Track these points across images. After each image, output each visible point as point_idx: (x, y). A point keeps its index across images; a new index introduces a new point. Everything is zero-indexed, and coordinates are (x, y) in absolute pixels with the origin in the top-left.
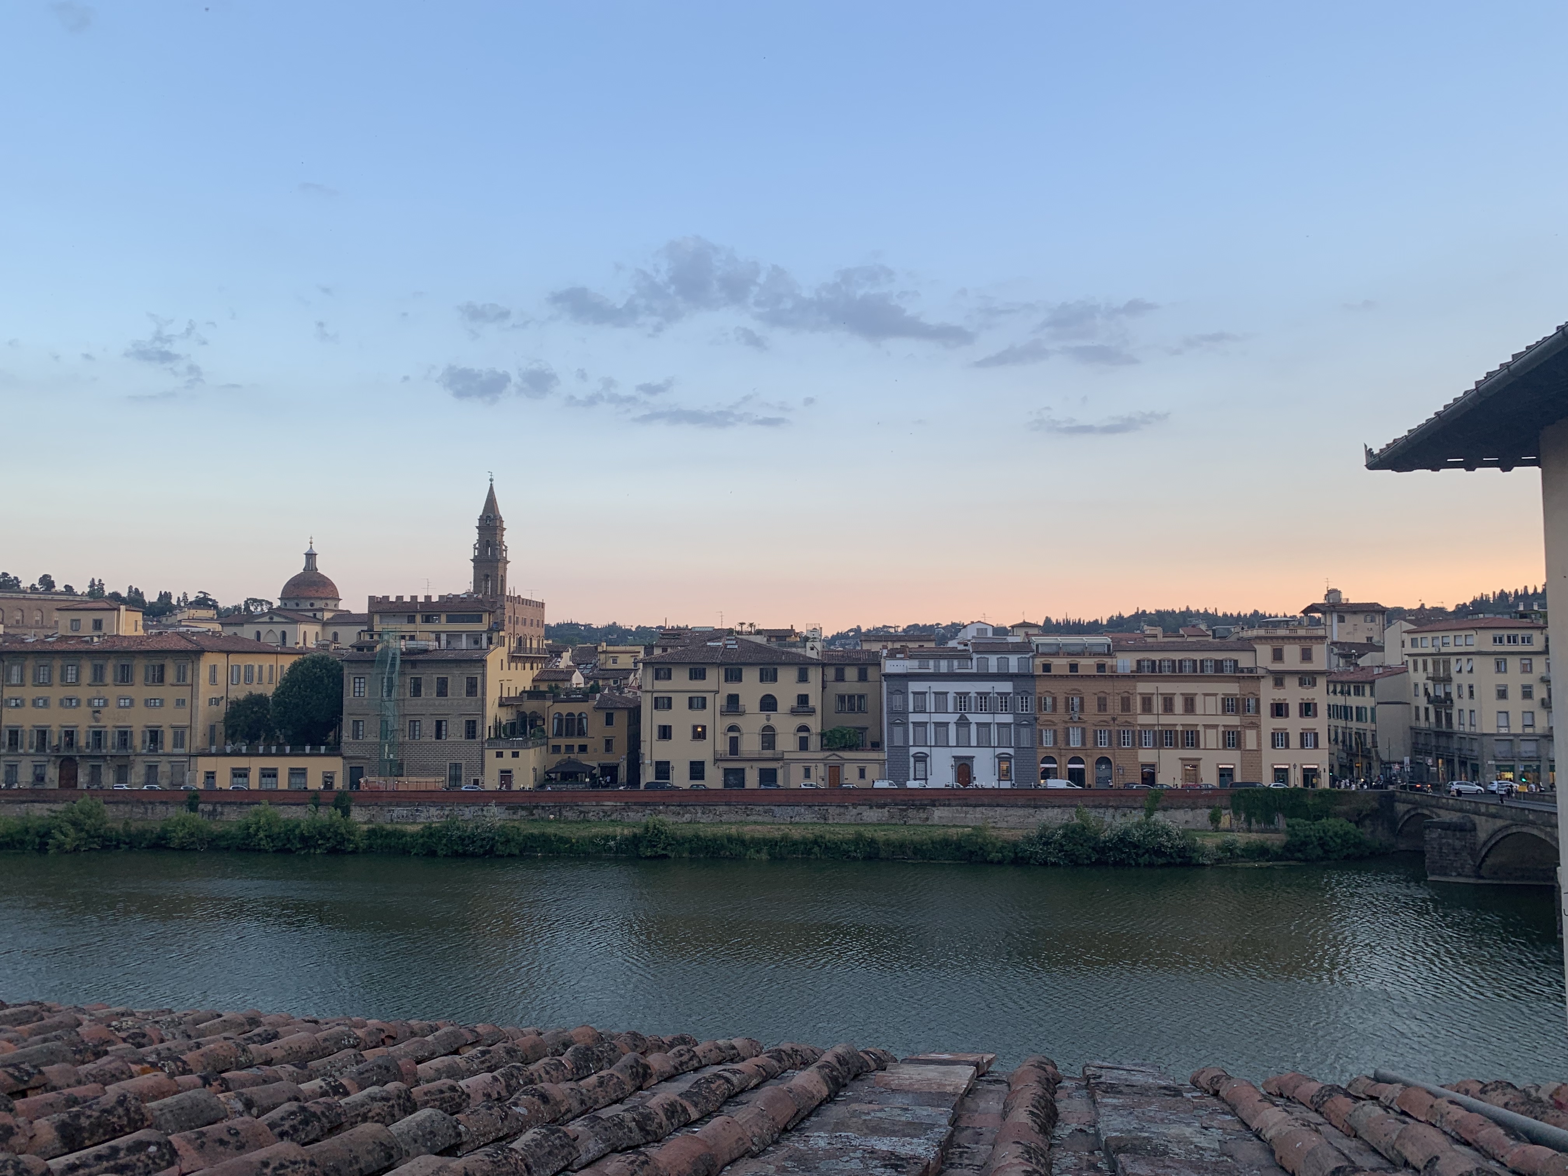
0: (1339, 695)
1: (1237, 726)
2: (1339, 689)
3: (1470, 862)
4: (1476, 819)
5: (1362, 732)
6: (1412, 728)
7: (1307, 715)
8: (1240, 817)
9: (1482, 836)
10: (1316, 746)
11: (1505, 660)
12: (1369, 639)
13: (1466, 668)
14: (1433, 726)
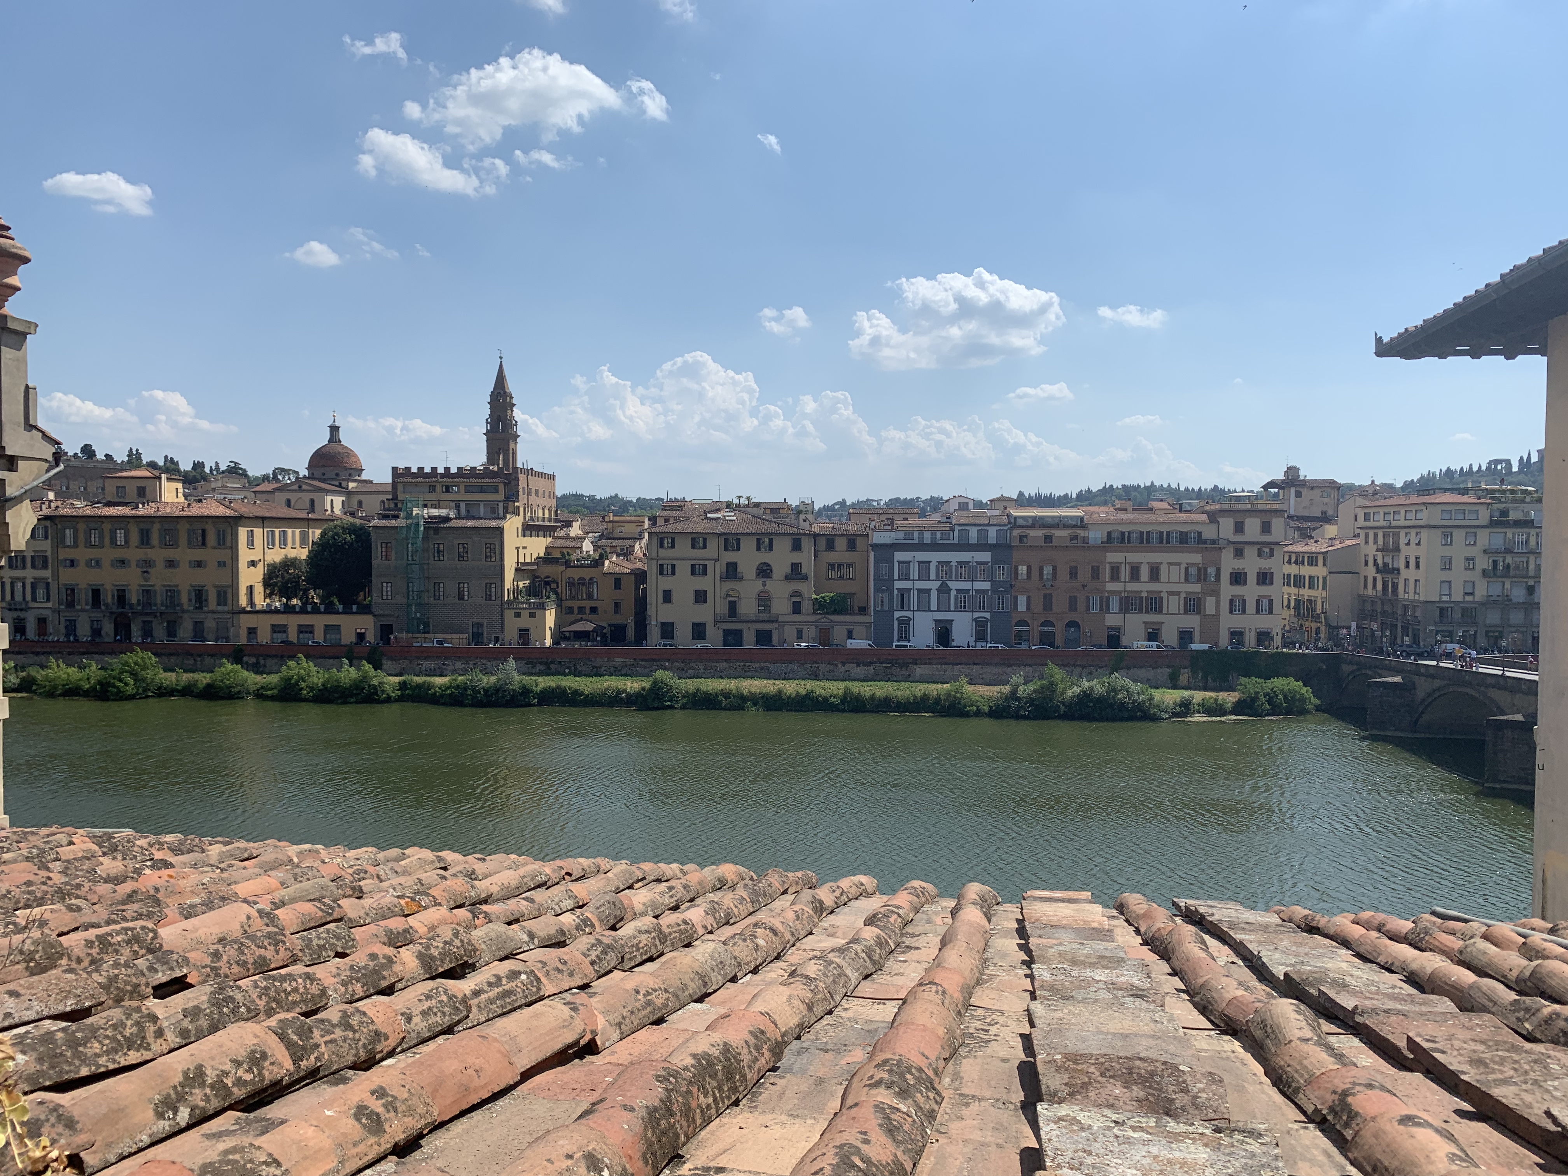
0: (1293, 565)
1: (1198, 593)
2: (1293, 559)
3: (1408, 718)
4: (1416, 678)
5: (1313, 599)
6: (1359, 596)
7: (1263, 583)
8: (1198, 674)
9: (1420, 694)
10: (1271, 611)
11: (1452, 533)
12: (1324, 513)
13: (1414, 540)
14: (1380, 594)
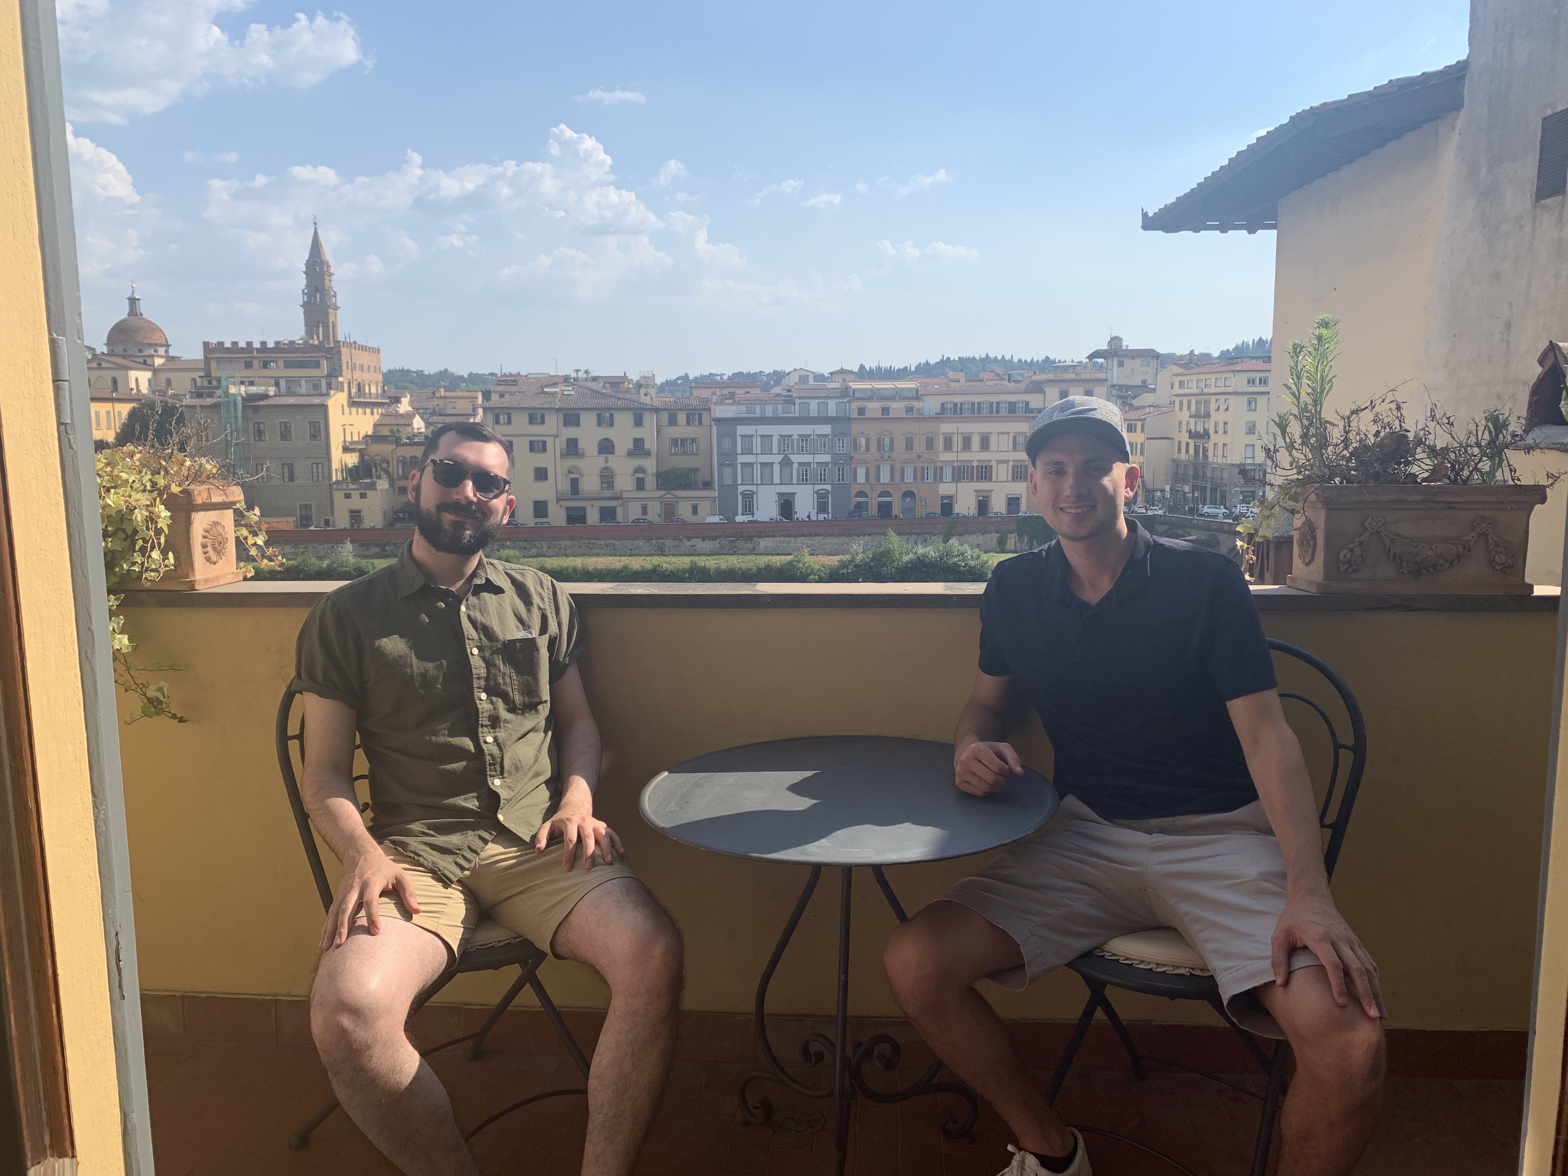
4: (1221, 536)
6: (1174, 460)
8: (1024, 540)
11: (1256, 399)
12: (1144, 381)
13: (1223, 407)
14: (1192, 458)
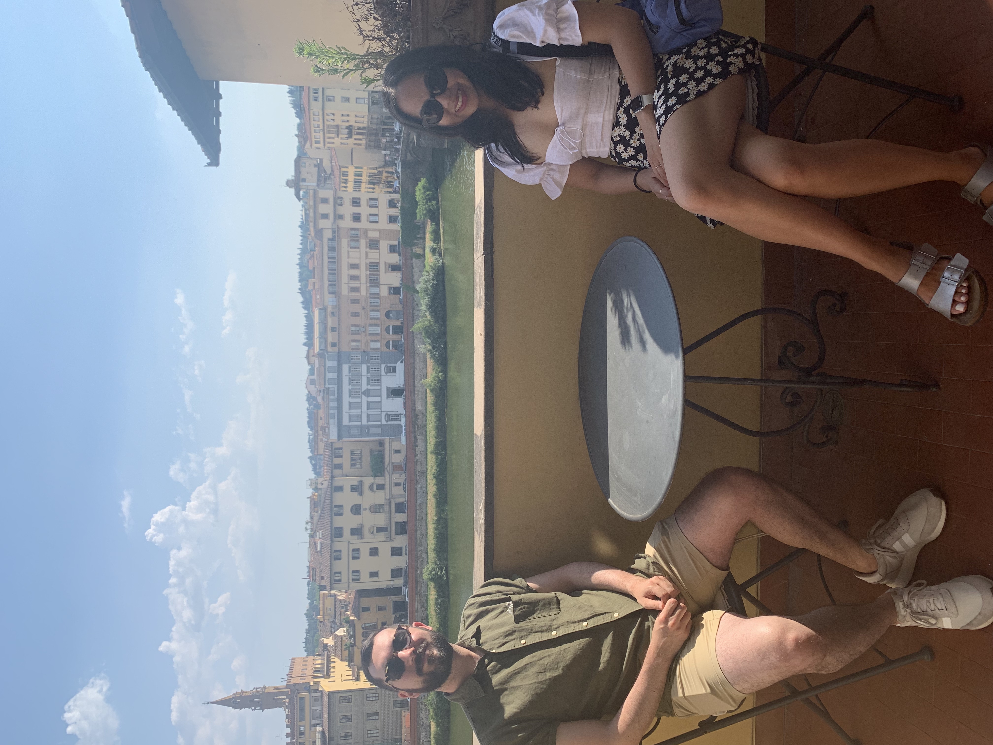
0: (348, 185)
1: (366, 241)
2: (344, 185)
5: (368, 175)
6: (366, 148)
7: (359, 203)
8: (417, 243)
10: (377, 199)
11: (327, 96)
12: (315, 166)
13: (332, 117)
14: (364, 137)
